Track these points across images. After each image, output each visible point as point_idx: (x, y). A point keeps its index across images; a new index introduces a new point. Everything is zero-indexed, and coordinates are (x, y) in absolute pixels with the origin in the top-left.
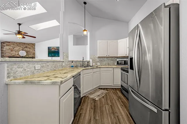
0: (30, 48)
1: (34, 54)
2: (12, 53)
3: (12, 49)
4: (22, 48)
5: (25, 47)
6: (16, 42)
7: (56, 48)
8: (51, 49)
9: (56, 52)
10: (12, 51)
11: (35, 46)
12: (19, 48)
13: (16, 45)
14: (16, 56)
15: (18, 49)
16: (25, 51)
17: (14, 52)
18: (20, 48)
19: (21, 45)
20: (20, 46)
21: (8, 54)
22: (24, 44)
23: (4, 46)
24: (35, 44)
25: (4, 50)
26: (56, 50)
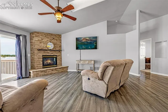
0: (57, 40)
1: (60, 47)
3: (40, 41)
6: (45, 33)
8: (82, 40)
9: (89, 43)
10: (40, 43)
11: (61, 37)
15: (46, 41)
16: (52, 43)
17: (43, 44)
18: (48, 40)
20: (48, 37)
21: (37, 47)
22: (52, 35)
23: (33, 37)
24: (61, 35)
25: (34, 41)
26: (89, 41)
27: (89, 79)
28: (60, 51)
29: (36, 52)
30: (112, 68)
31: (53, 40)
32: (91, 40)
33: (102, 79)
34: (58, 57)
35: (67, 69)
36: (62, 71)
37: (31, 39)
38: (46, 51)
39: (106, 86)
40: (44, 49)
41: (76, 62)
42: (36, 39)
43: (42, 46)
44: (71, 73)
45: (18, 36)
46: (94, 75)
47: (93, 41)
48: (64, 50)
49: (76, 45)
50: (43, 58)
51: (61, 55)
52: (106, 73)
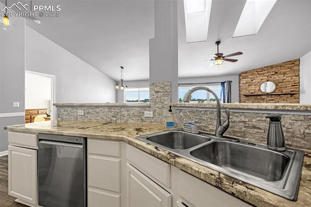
0: (285, 73)
1: (296, 85)
2: (250, 88)
3: (249, 83)
4: (266, 78)
5: (273, 75)
6: (257, 69)
11: (298, 65)
12: (261, 78)
13: (256, 73)
14: (255, 94)
15: (259, 81)
16: (272, 81)
17: (253, 86)
18: (264, 78)
19: (266, 72)
20: (264, 74)
22: (272, 67)
24: (298, 60)
28: (292, 94)
31: (273, 77)
43: (253, 89)
45: (223, 84)
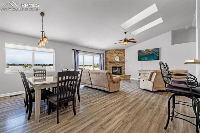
0: (121, 54)
1: (124, 59)
6: (113, 50)
7: (150, 50)
8: (144, 52)
10: (111, 57)
11: (125, 51)
13: (113, 52)
15: (114, 55)
16: (118, 56)
20: (116, 53)
21: (109, 60)
22: (118, 50)
23: (107, 54)
24: (125, 49)
25: (107, 56)
26: (151, 52)
27: (143, 81)
28: (124, 62)
29: (108, 63)
30: (156, 73)
31: (119, 54)
32: (154, 52)
33: (150, 80)
34: (122, 67)
35: (130, 78)
36: (126, 78)
37: (105, 55)
38: (114, 63)
39: (152, 84)
40: (113, 61)
41: (138, 72)
42: (108, 55)
43: (112, 59)
44: (133, 81)
45: (100, 54)
46: (146, 78)
47: (156, 52)
48: (127, 62)
49: (138, 57)
50: (112, 68)
51: (124, 66)
52: (153, 77)
